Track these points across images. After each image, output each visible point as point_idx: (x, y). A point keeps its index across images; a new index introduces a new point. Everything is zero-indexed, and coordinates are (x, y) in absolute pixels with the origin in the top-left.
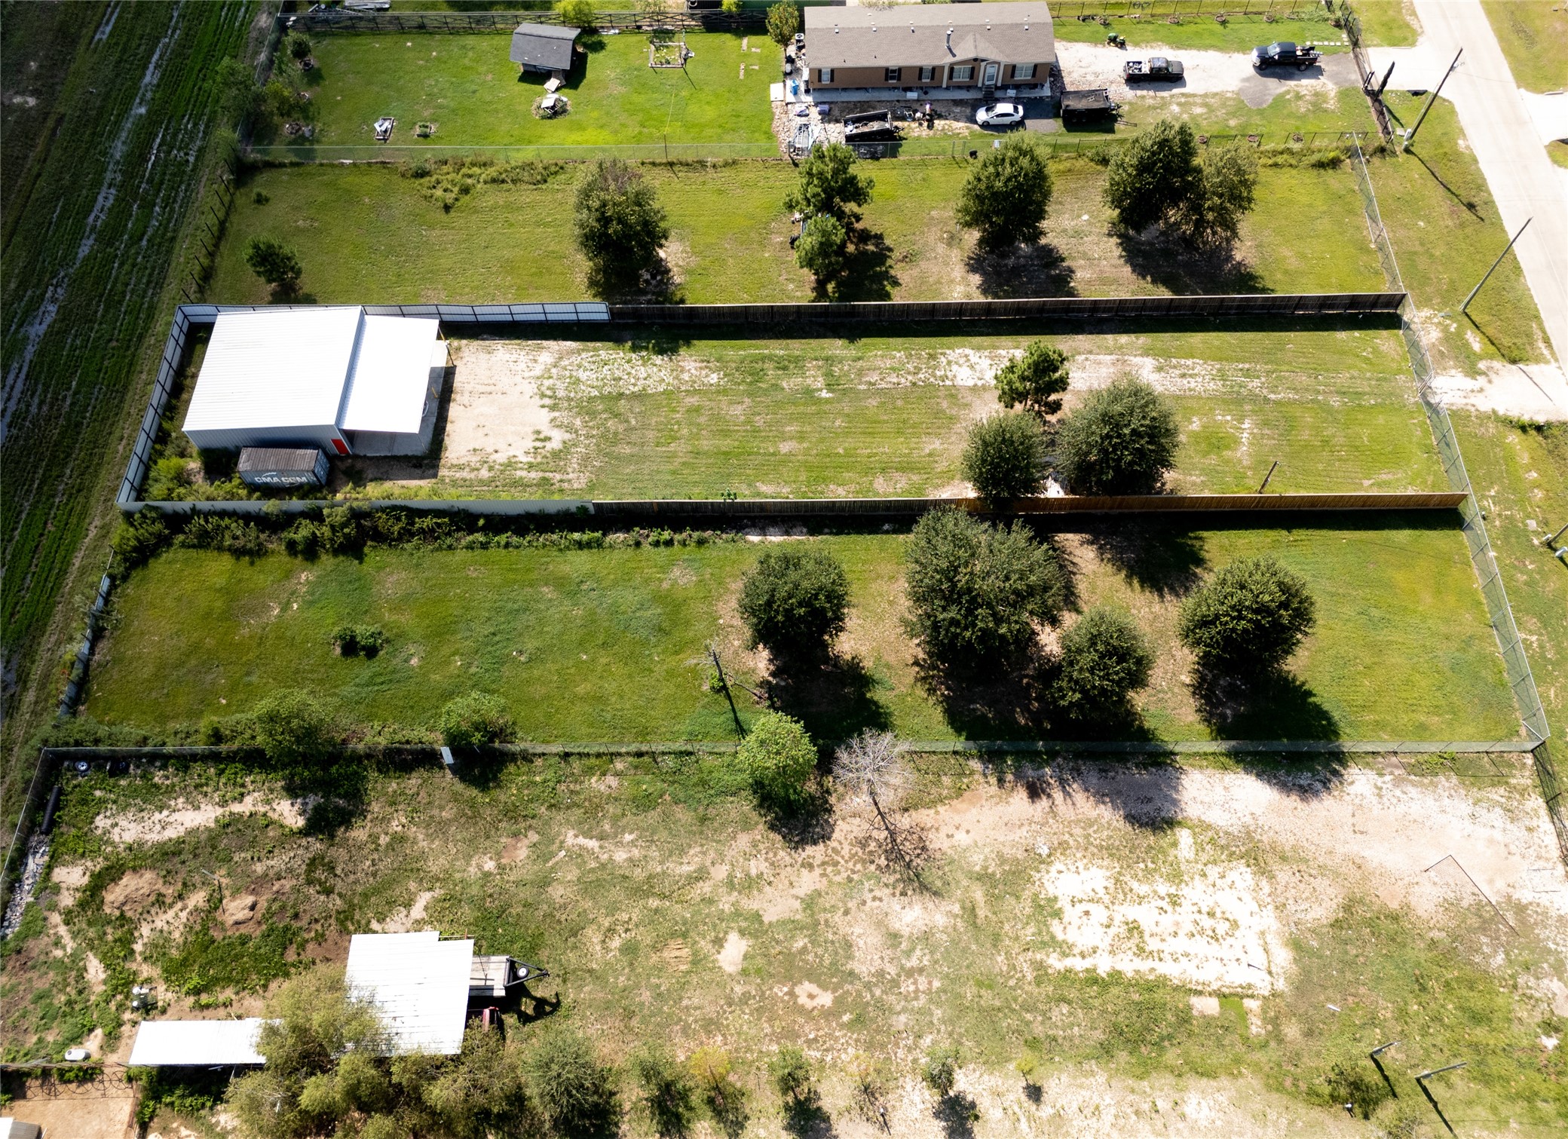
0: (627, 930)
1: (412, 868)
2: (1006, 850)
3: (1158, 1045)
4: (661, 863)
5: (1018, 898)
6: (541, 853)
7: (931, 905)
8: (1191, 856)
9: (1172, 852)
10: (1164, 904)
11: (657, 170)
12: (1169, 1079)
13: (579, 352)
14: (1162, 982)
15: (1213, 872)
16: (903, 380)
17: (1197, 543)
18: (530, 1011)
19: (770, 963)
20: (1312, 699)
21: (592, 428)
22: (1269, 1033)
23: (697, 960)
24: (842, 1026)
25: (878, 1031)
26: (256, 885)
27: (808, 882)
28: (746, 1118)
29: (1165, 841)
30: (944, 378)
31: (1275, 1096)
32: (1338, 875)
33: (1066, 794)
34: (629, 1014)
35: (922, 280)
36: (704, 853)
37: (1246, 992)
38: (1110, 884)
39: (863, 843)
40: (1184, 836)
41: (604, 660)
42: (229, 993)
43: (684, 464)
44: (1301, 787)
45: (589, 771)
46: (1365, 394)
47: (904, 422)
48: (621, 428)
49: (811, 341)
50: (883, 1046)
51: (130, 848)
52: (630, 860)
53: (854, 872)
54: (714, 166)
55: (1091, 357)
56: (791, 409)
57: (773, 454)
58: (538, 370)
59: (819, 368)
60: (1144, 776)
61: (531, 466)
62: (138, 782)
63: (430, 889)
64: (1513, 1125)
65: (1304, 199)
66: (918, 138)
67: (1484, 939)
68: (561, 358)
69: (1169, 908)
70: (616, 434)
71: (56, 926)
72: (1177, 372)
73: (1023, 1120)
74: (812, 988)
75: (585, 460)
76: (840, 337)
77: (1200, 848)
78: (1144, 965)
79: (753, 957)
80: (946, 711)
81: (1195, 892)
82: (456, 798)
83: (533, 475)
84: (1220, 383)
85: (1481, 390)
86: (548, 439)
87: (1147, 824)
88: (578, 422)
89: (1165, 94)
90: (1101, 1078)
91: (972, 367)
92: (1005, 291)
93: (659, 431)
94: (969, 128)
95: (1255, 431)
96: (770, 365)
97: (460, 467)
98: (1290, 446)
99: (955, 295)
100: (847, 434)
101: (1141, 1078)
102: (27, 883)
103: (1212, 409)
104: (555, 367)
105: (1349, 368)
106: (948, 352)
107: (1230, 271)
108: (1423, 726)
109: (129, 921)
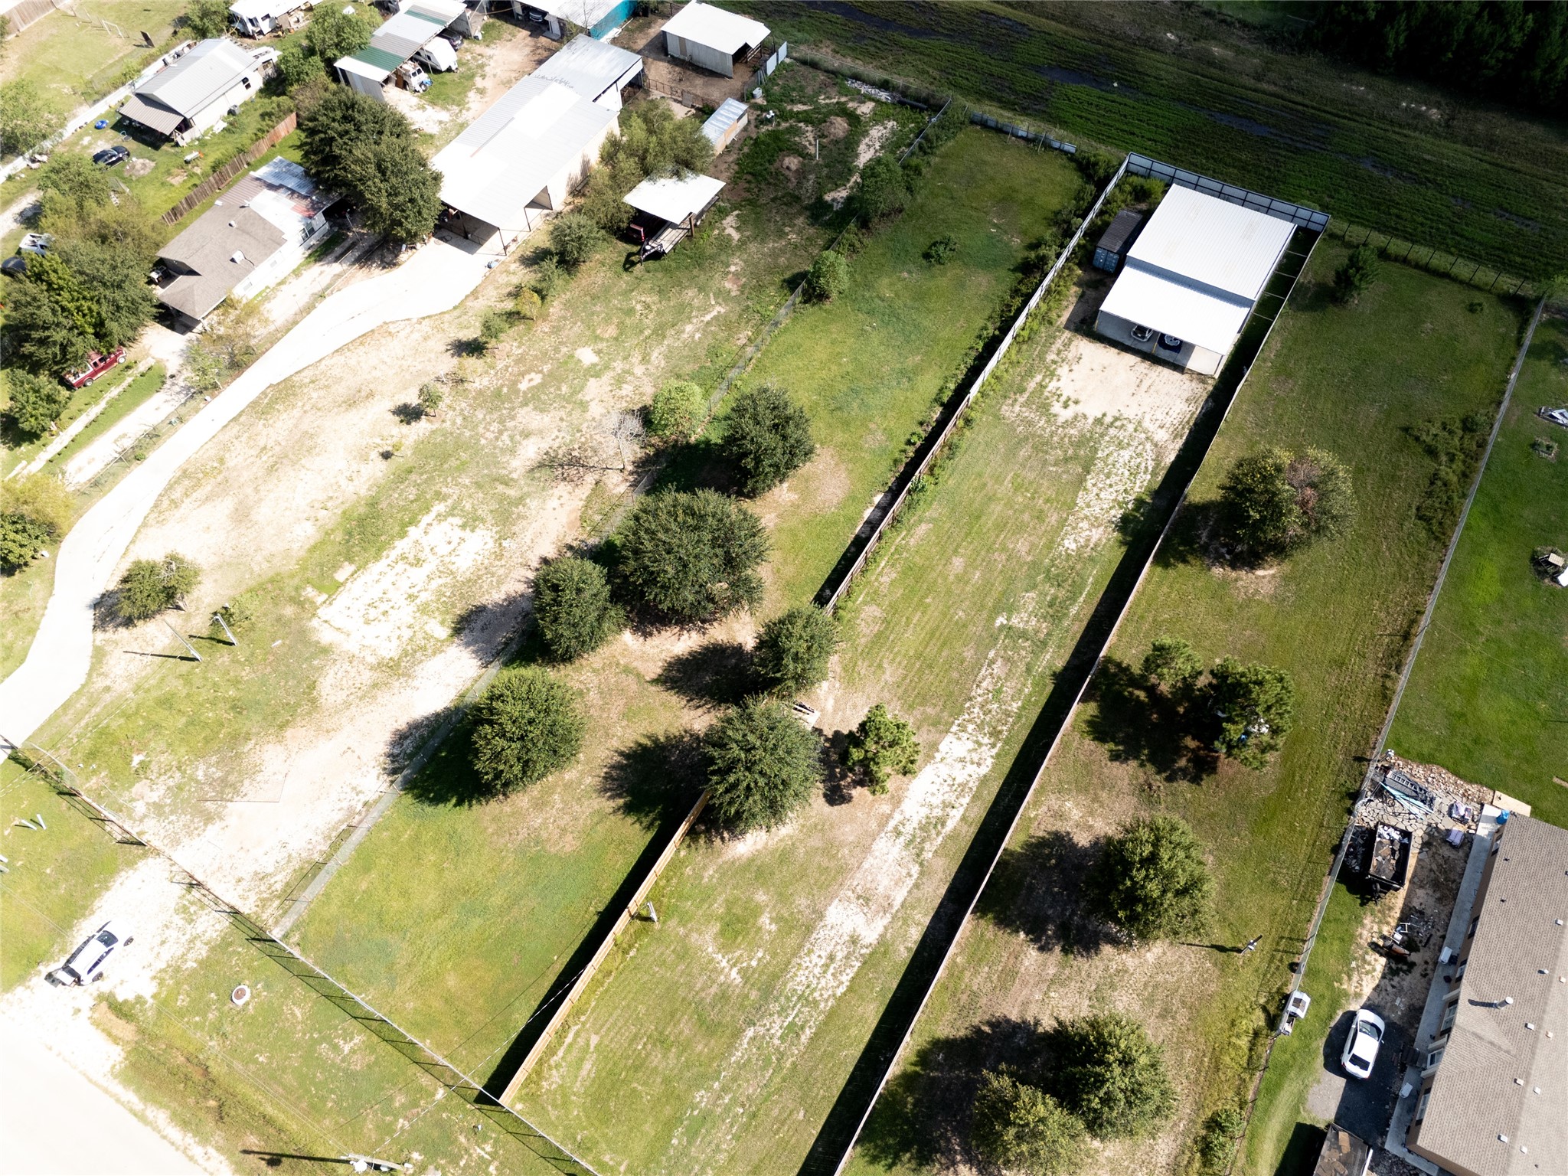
0: (641, 314)
1: (759, 236)
2: (525, 522)
3: (349, 533)
4: (668, 345)
5: (492, 511)
6: (720, 293)
7: (528, 463)
8: (427, 628)
9: (440, 618)
10: (414, 591)
11: (1402, 621)
12: (329, 527)
13: (1158, 460)
14: (377, 557)
15: (407, 634)
16: (980, 692)
17: (646, 821)
18: (631, 259)
19: (566, 370)
20: (454, 801)
21: (1062, 439)
22: (300, 596)
23: (597, 339)
24: (502, 386)
25: (485, 401)
26: (802, 174)
27: (595, 410)
29: (449, 618)
30: (963, 728)
31: (271, 573)
32: (337, 712)
33: (529, 581)
34: (594, 298)
36: (657, 367)
37: (330, 601)
38: (453, 568)
39: (595, 449)
40: (443, 632)
41: (834, 368)
42: (745, 149)
43: (985, 485)
44: (406, 738)
45: (757, 333)
46: (690, 1142)
47: (930, 667)
48: (1051, 458)
49: (1075, 643)
51: (866, 131)
52: (683, 332)
53: (582, 435)
54: (1387, 677)
55: (910, 882)
56: (999, 587)
57: (955, 551)
58: (1146, 424)
59: (1037, 632)
60: (501, 638)
61: (1042, 386)
62: (907, 141)
63: (739, 240)
64: (131, 695)
66: (1359, 921)
67: (219, 774)
68: (1156, 445)
69: (410, 591)
70: (1047, 452)
71: (839, 99)
72: (840, 955)
73: (380, 442)
74: (534, 383)
75: (1030, 423)
76: (1065, 669)
77: (428, 637)
78: (394, 554)
79: (576, 364)
81: (406, 613)
82: (789, 267)
83: (1032, 385)
84: (800, 988)
86: (1066, 406)
87: (470, 616)
88: (1073, 432)
90: (363, 492)
91: (962, 760)
92: (1049, 857)
93: (1031, 483)
94: (1358, 995)
95: (722, 978)
96: (1062, 593)
97: (1067, 345)
98: (684, 999)
99: (1069, 804)
100: (945, 615)
101: (344, 513)
102: (873, 91)
103: (774, 955)
104: (1147, 438)
105: (732, 1159)
106: (995, 751)
107: (948, 1140)
108: (367, 870)
109: (820, 124)
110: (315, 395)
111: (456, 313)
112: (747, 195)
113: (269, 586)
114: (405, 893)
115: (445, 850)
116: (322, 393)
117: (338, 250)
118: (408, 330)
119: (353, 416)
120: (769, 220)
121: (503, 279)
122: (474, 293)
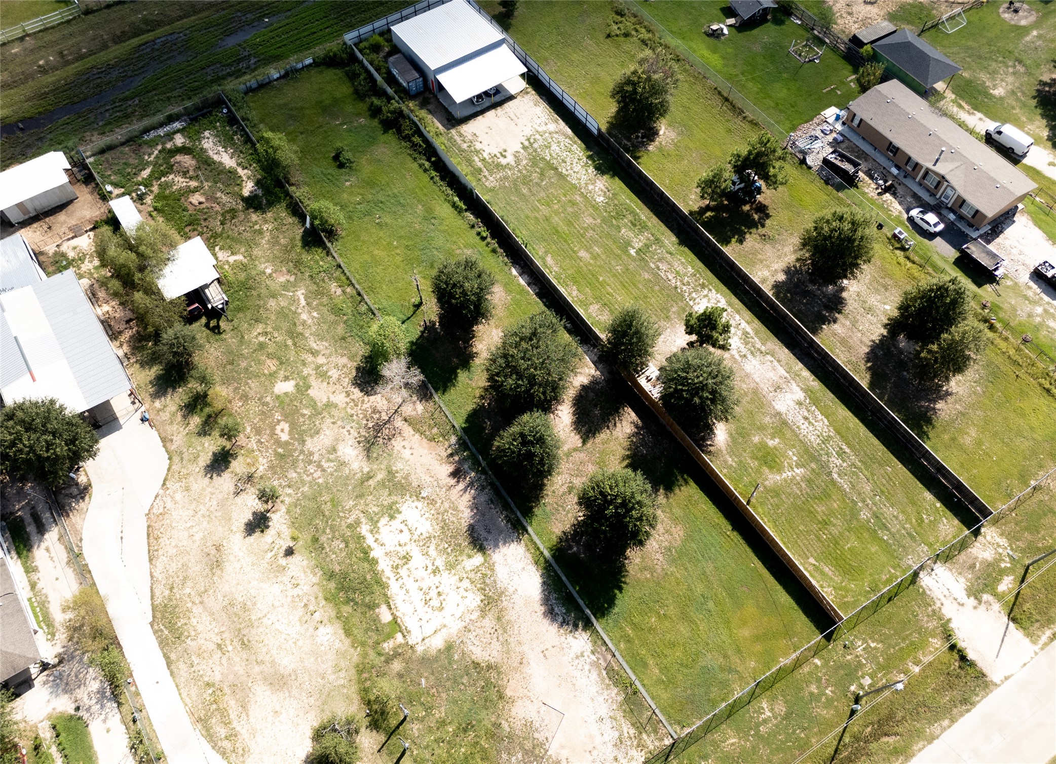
0: (270, 340)
1: (250, 245)
2: (413, 477)
3: (348, 601)
4: (311, 334)
5: (390, 495)
6: (285, 286)
7: (360, 457)
8: (468, 568)
9: (464, 557)
10: (430, 568)
11: (717, 97)
12: (333, 614)
13: (567, 136)
14: (384, 586)
15: (466, 583)
16: (674, 281)
17: (681, 482)
18: (211, 325)
19: (289, 405)
20: (617, 592)
21: (526, 169)
22: (388, 654)
23: (273, 375)
24: (275, 451)
25: (281, 467)
26: (211, 198)
27: (340, 399)
28: (210, 435)
29: (468, 551)
30: (693, 299)
31: (353, 671)
32: (508, 652)
33: (465, 490)
34: (231, 363)
35: (755, 253)
36: (326, 348)
37: (405, 633)
38: (425, 535)
39: (375, 411)
40: (478, 559)
41: (398, 251)
42: (161, 219)
43: (536, 218)
44: (553, 609)
45: (337, 279)
46: (888, 530)
47: (646, 297)
48: (536, 180)
49: (664, 226)
50: (275, 473)
51: (202, 149)
52: (305, 321)
53: (357, 415)
54: (745, 118)
55: (775, 363)
56: (610, 243)
57: (574, 252)
58: (540, 129)
59: (648, 239)
60: (502, 522)
61: (484, 160)
62: (231, 133)
63: (245, 257)
65: (1034, 422)
66: (864, 194)
67: (520, 756)
68: (557, 132)
69: (430, 570)
70: (531, 180)
71: (157, 149)
72: (806, 414)
73: (273, 553)
74: (287, 429)
75: (506, 178)
76: (678, 236)
77: (476, 570)
78: (388, 572)
79: (287, 396)
80: (475, 410)
81: (447, 580)
82: (292, 240)
83: (480, 164)
84: (818, 441)
85: (963, 605)
86: (505, 157)
87: (473, 537)
88: (524, 162)
89: (1046, 298)
90: (315, 580)
92: (785, 296)
93: (548, 197)
94: (900, 212)
95: (798, 478)
96: (630, 217)
97: (461, 135)
98: (803, 503)
99: (759, 273)
100: (614, 275)
101: (326, 599)
102: (167, 129)
103: (794, 446)
104: (550, 134)
105: (903, 512)
106: (713, 291)
107: (922, 406)
108: (645, 665)
109: (172, 169)
110: (188, 591)
111: (176, 459)
113: (365, 675)
114: (673, 645)
115: (651, 609)
116: (189, 583)
117: (31, 529)
118: (168, 500)
119: (230, 567)
120: (240, 234)
121: (165, 416)
122: (164, 440)
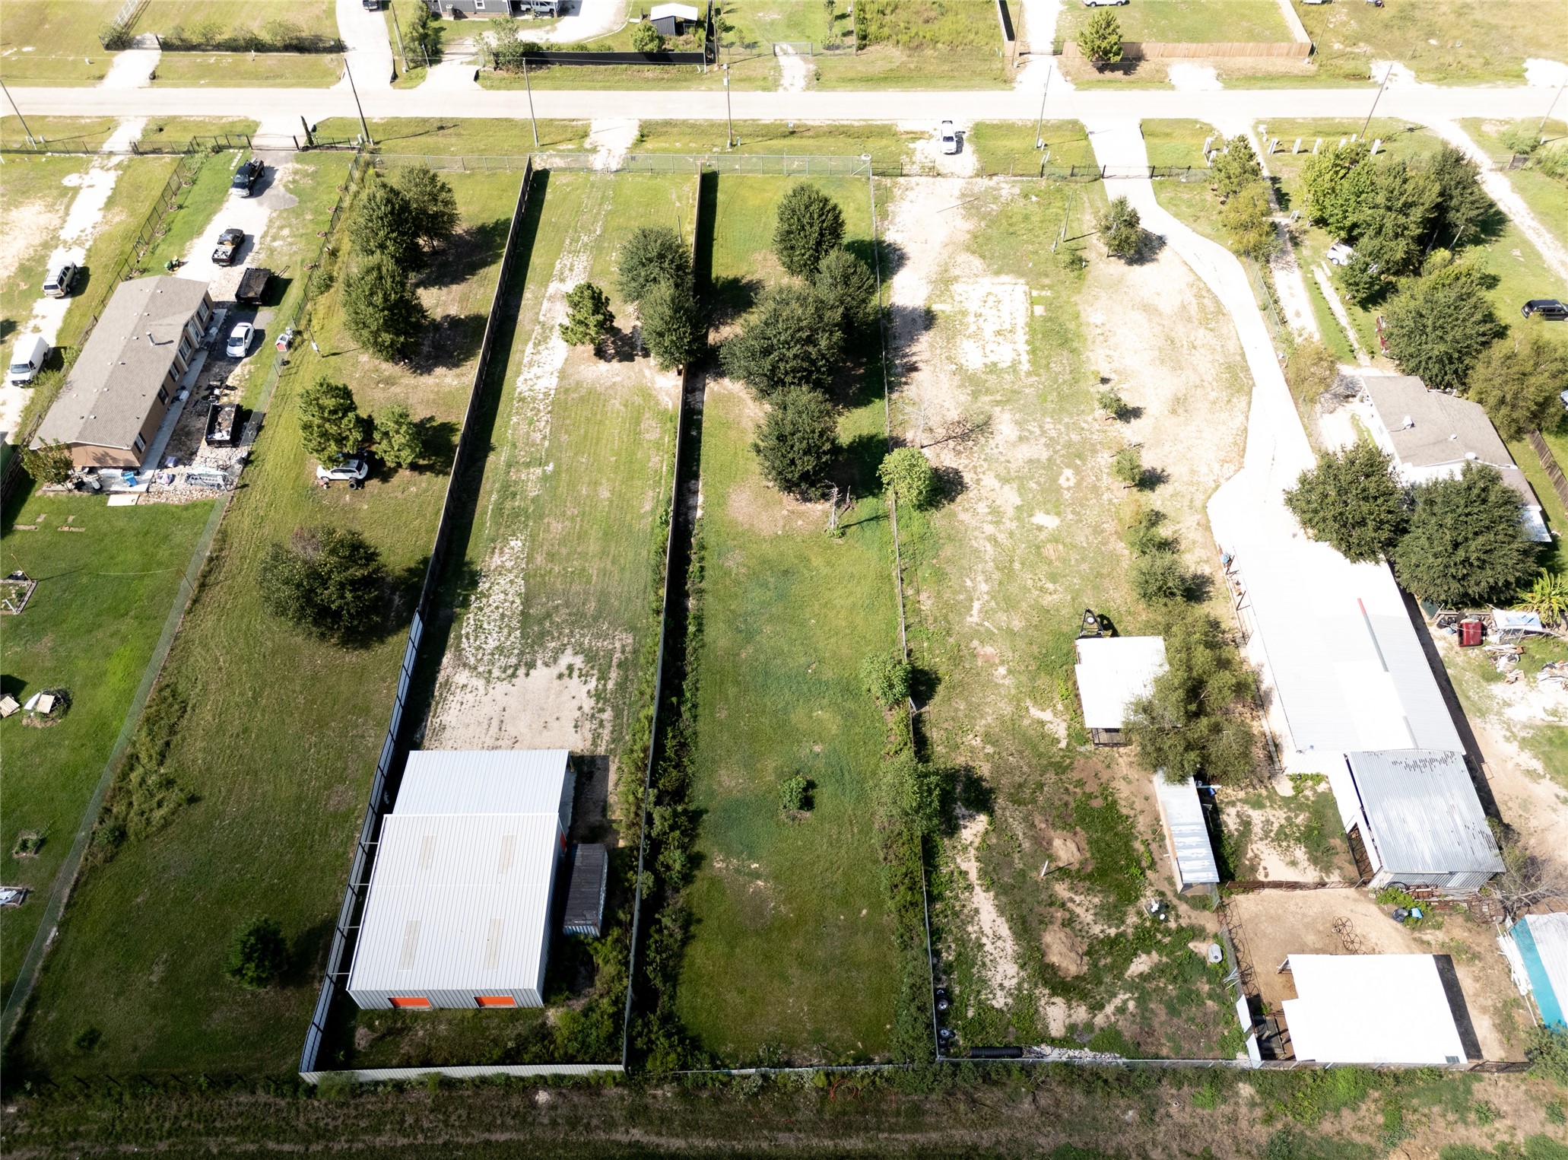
0: (1040, 580)
1: (1012, 726)
2: (955, 384)
3: (1066, 330)
4: (986, 562)
5: (986, 380)
6: (988, 637)
7: (997, 421)
8: (949, 305)
9: (947, 313)
10: (981, 319)
12: (1083, 328)
13: (459, 649)
14: (1029, 325)
15: (957, 298)
16: (544, 418)
17: (721, 280)
19: (1049, 500)
21: (561, 633)
22: (1049, 289)
23: (1054, 539)
24: (1084, 464)
26: (1042, 846)
27: (989, 481)
29: (941, 315)
30: (545, 394)
31: (1083, 290)
32: (953, 252)
33: (914, 354)
34: (1099, 575)
35: (432, 402)
36: (976, 538)
37: (1028, 294)
38: (972, 340)
39: (958, 453)
40: (937, 307)
41: (816, 608)
42: (1138, 845)
43: (613, 563)
44: (899, 259)
45: (918, 612)
46: (603, 194)
47: (588, 419)
48: (564, 611)
49: (485, 475)
50: (1093, 445)
51: (1022, 967)
52: (986, 581)
53: (980, 458)
54: (221, 549)
56: (562, 490)
57: (611, 502)
58: (480, 683)
59: (518, 471)
60: (897, 322)
61: (603, 677)
62: (955, 976)
63: (1027, 709)
67: (983, 209)
68: (464, 664)
69: (983, 318)
70: (570, 614)
71: (1107, 1017)
73: (1121, 386)
74: (1062, 479)
75: (598, 636)
76: (486, 456)
77: (943, 302)
78: (1020, 331)
79: (1047, 510)
80: (855, 408)
81: (973, 306)
82: (947, 701)
83: (614, 674)
84: (581, 254)
85: (609, 150)
86: (570, 668)
87: (930, 322)
88: (552, 645)
90: (1089, 353)
91: (538, 378)
92: (459, 357)
93: (572, 581)
94: (244, 366)
96: (508, 504)
97: (596, 737)
100: (596, 455)
103: (604, 261)
104: (475, 668)
109: (1091, 946)
110: (1214, 394)
111: (1198, 504)
112: (1075, 775)
120: (1021, 752)
121: (1199, 553)
122: (1208, 528)
